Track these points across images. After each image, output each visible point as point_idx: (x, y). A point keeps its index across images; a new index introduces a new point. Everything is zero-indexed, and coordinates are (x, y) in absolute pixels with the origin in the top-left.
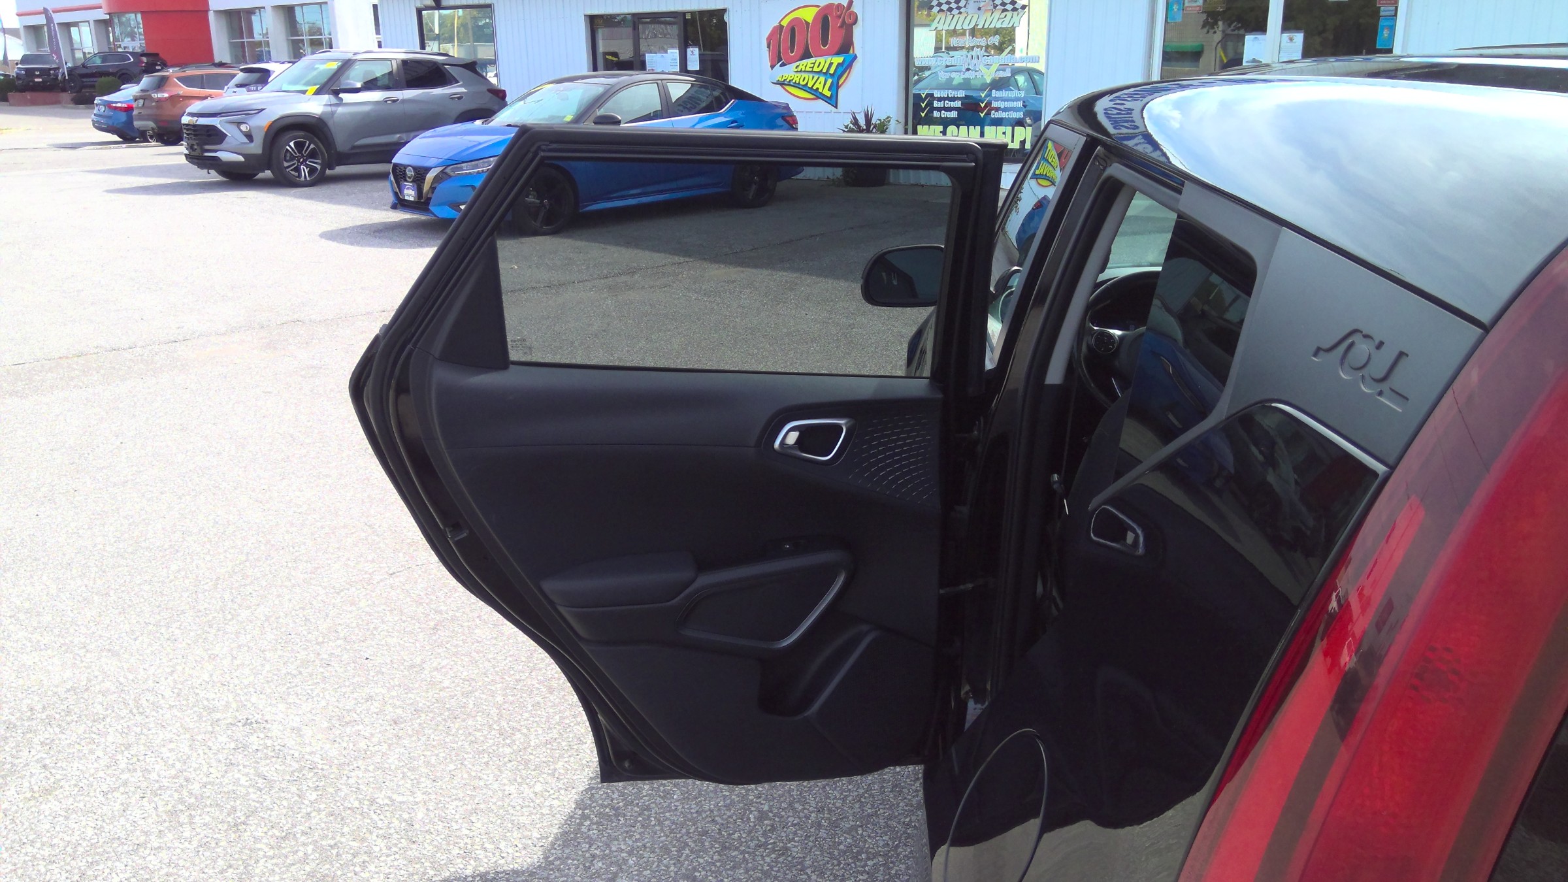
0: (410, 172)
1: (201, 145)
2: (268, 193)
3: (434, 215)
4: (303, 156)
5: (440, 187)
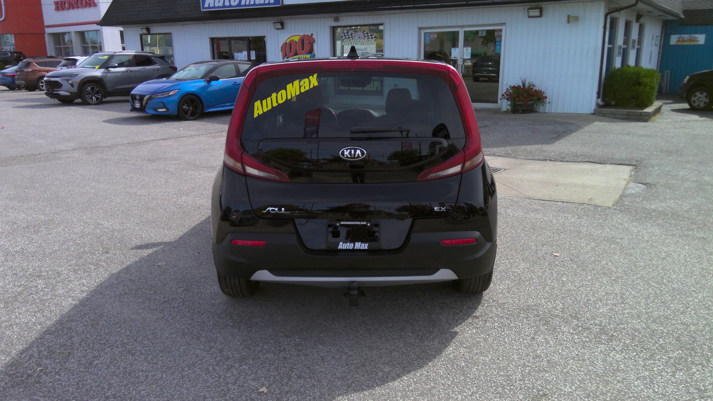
0: (138, 97)
1: (52, 89)
2: (79, 108)
3: (148, 114)
4: (94, 93)
5: (149, 103)
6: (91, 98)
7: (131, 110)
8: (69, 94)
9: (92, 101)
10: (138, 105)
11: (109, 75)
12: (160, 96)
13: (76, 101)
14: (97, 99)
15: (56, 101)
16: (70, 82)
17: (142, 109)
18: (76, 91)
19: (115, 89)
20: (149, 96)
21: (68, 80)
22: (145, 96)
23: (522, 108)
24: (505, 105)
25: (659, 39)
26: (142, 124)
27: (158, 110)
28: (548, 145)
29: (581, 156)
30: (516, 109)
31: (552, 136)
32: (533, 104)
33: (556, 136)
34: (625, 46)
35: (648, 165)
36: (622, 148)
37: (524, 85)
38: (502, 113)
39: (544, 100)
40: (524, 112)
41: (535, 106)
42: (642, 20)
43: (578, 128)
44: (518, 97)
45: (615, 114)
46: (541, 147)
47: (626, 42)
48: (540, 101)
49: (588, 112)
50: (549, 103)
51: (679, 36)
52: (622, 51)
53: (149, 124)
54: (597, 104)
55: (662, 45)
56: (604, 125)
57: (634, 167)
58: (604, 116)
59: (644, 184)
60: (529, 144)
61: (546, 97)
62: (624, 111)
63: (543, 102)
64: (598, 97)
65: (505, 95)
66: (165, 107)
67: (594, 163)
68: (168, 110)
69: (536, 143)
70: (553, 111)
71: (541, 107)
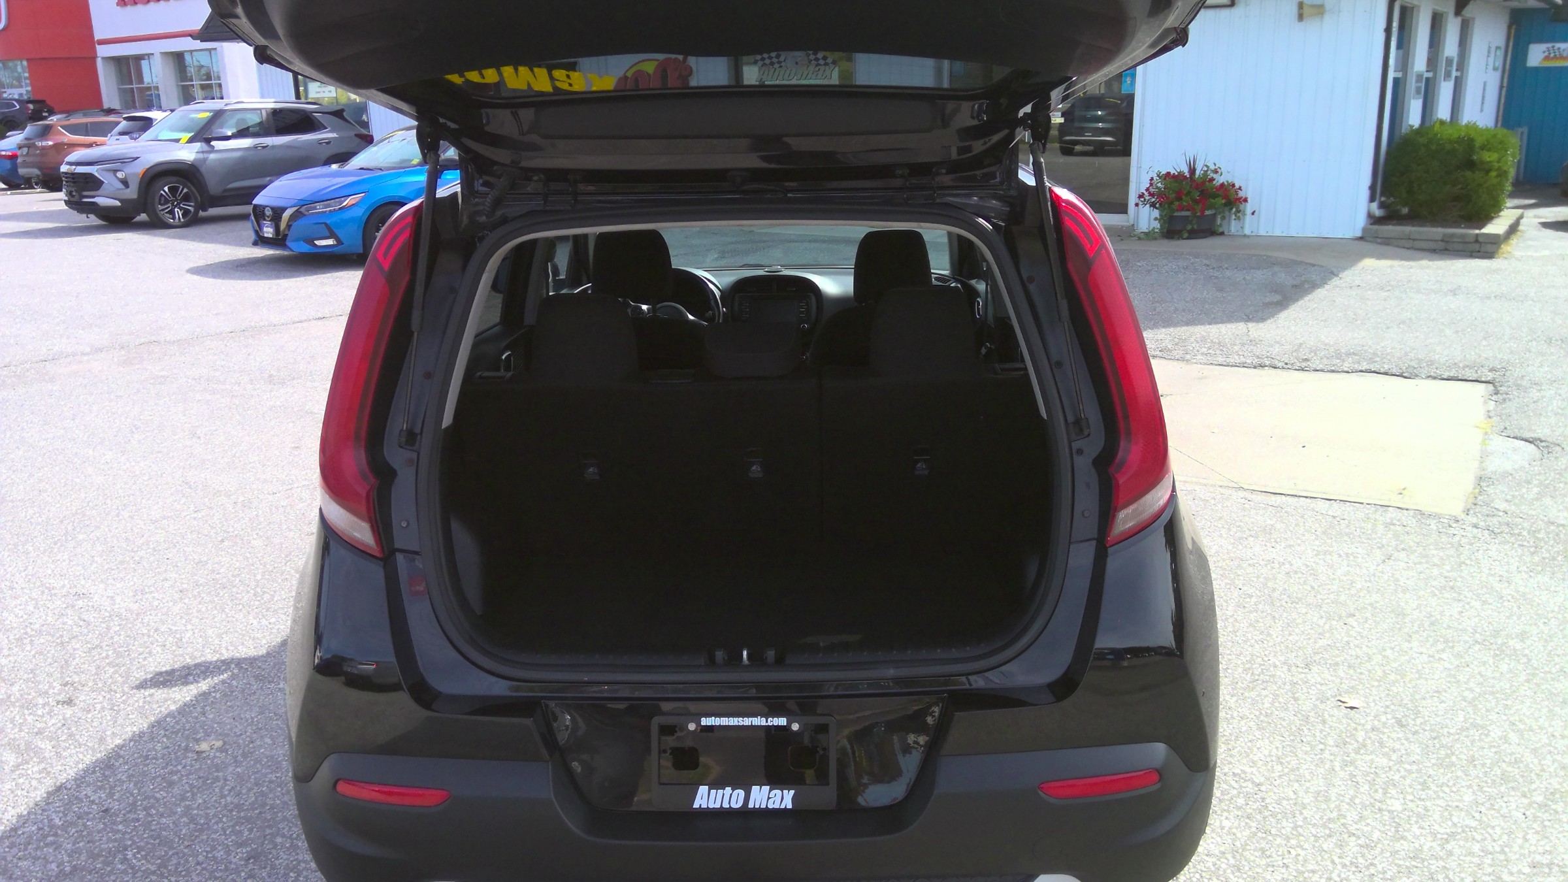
0: (268, 212)
1: (80, 190)
2: (144, 234)
3: (291, 250)
4: (177, 200)
5: (295, 224)
6: (172, 212)
7: (255, 244)
8: (118, 203)
9: (174, 218)
10: (268, 232)
11: (212, 156)
12: (319, 208)
13: (139, 218)
14: (186, 213)
15: (93, 220)
16: (120, 175)
17: (279, 241)
18: (135, 196)
19: (226, 190)
20: (295, 209)
21: (115, 171)
22: (284, 209)
23: (1189, 227)
24: (1146, 218)
25: (1501, 53)
26: (278, 277)
27: (317, 243)
28: (1261, 325)
29: (1348, 354)
30: (1172, 230)
31: (1268, 300)
32: (1214, 216)
33: (1278, 298)
34: (1430, 75)
35: (1524, 383)
36: (1448, 332)
37: (1192, 171)
38: (1140, 239)
39: (1242, 207)
40: (1194, 234)
41: (1219, 221)
42: (1468, 12)
43: (1329, 274)
44: (1179, 197)
45: (1414, 240)
46: (1245, 330)
47: (1432, 62)
48: (1231, 209)
49: (1349, 235)
50: (1253, 213)
51: (1550, 45)
52: (1423, 85)
53: (293, 277)
54: (1370, 215)
55: (1507, 67)
56: (1391, 267)
57: (1491, 387)
58: (1388, 245)
59: (1530, 442)
60: (1214, 321)
61: (1246, 200)
62: (1439, 231)
63: (1238, 211)
64: (1372, 199)
65: (1146, 193)
66: (332, 235)
67: (1386, 374)
68: (339, 242)
69: (1229, 318)
70: (1262, 232)
71: (1233, 223)
